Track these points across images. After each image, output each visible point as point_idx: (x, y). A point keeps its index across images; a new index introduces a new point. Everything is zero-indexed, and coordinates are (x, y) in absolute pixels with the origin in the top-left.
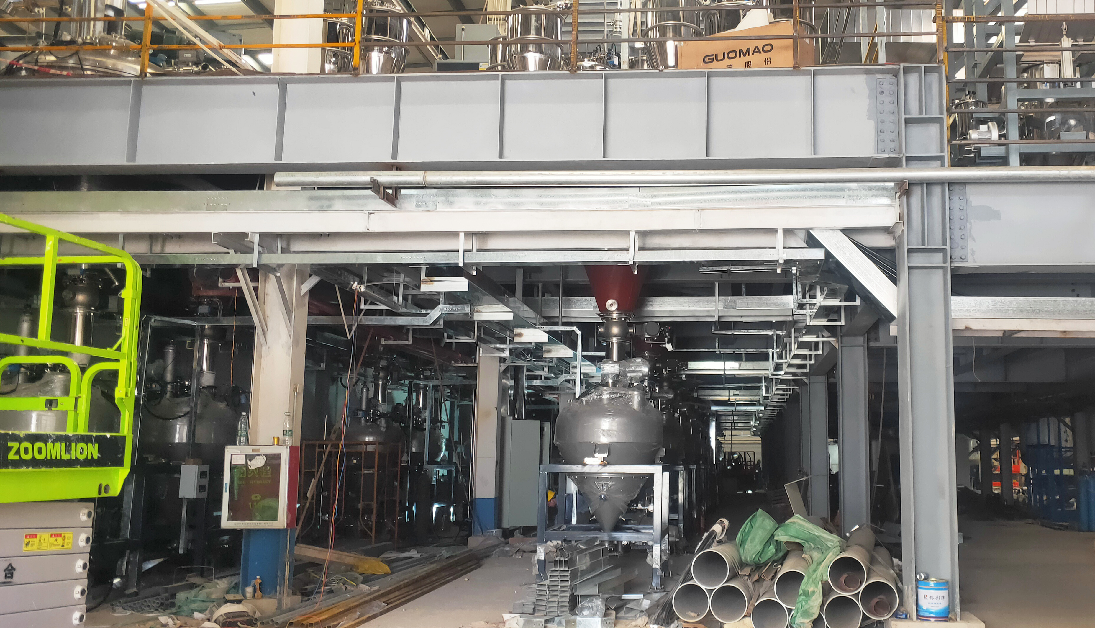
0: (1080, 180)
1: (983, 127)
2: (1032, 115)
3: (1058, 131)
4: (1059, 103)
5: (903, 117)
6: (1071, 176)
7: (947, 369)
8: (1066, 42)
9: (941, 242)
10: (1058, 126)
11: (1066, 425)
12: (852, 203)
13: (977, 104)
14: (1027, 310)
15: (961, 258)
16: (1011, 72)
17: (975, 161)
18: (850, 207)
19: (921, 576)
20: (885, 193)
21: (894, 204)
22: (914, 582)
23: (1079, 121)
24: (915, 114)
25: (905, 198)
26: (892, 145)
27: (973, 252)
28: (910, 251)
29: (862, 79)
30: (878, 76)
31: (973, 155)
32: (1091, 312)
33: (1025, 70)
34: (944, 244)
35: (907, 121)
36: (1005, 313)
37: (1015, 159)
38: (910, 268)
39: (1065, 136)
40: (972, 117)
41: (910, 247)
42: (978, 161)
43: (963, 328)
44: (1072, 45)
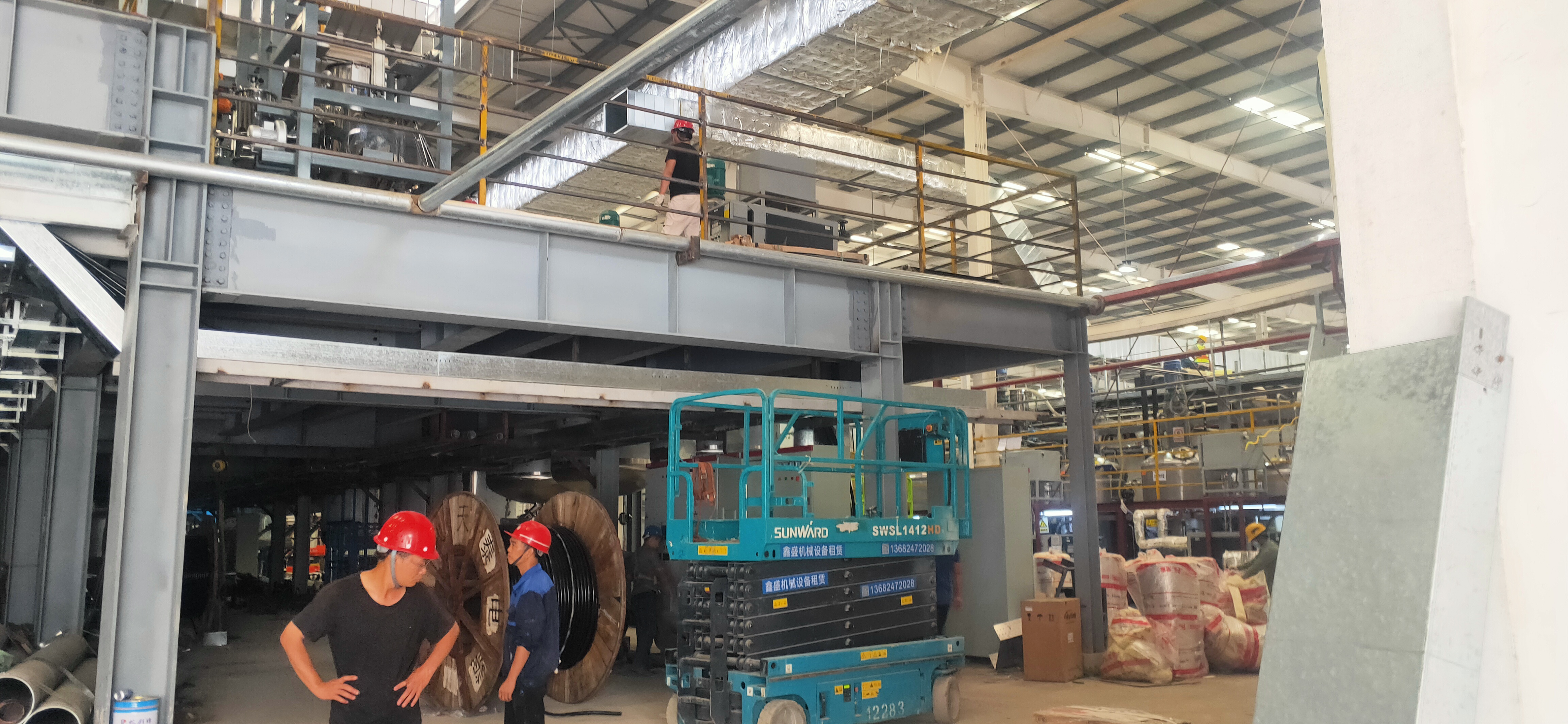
0: (375, 206)
1: (269, 125)
2: (333, 123)
3: (361, 146)
4: (367, 114)
5: (151, 88)
6: (365, 200)
7: (185, 422)
8: (380, 44)
9: (192, 259)
10: (362, 141)
11: (374, 498)
12: (64, 190)
13: (264, 95)
14: (300, 355)
15: (218, 282)
16: (309, 64)
17: (255, 165)
18: (60, 194)
19: (119, 695)
20: (116, 183)
21: (128, 200)
22: (108, 704)
23: (389, 140)
24: (169, 86)
25: (143, 195)
26: (133, 123)
27: (235, 277)
28: (144, 265)
29: (95, 26)
30: (120, 27)
31: (253, 157)
32: (378, 363)
33: (330, 67)
34: (196, 261)
35: (156, 96)
36: (273, 356)
37: (304, 171)
38: (143, 287)
39: (368, 153)
40: (256, 110)
41: (145, 260)
42: (258, 165)
43: (215, 371)
44: (386, 50)
